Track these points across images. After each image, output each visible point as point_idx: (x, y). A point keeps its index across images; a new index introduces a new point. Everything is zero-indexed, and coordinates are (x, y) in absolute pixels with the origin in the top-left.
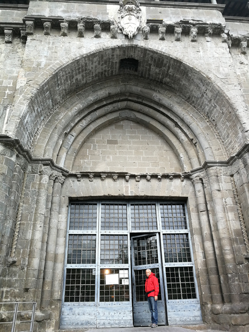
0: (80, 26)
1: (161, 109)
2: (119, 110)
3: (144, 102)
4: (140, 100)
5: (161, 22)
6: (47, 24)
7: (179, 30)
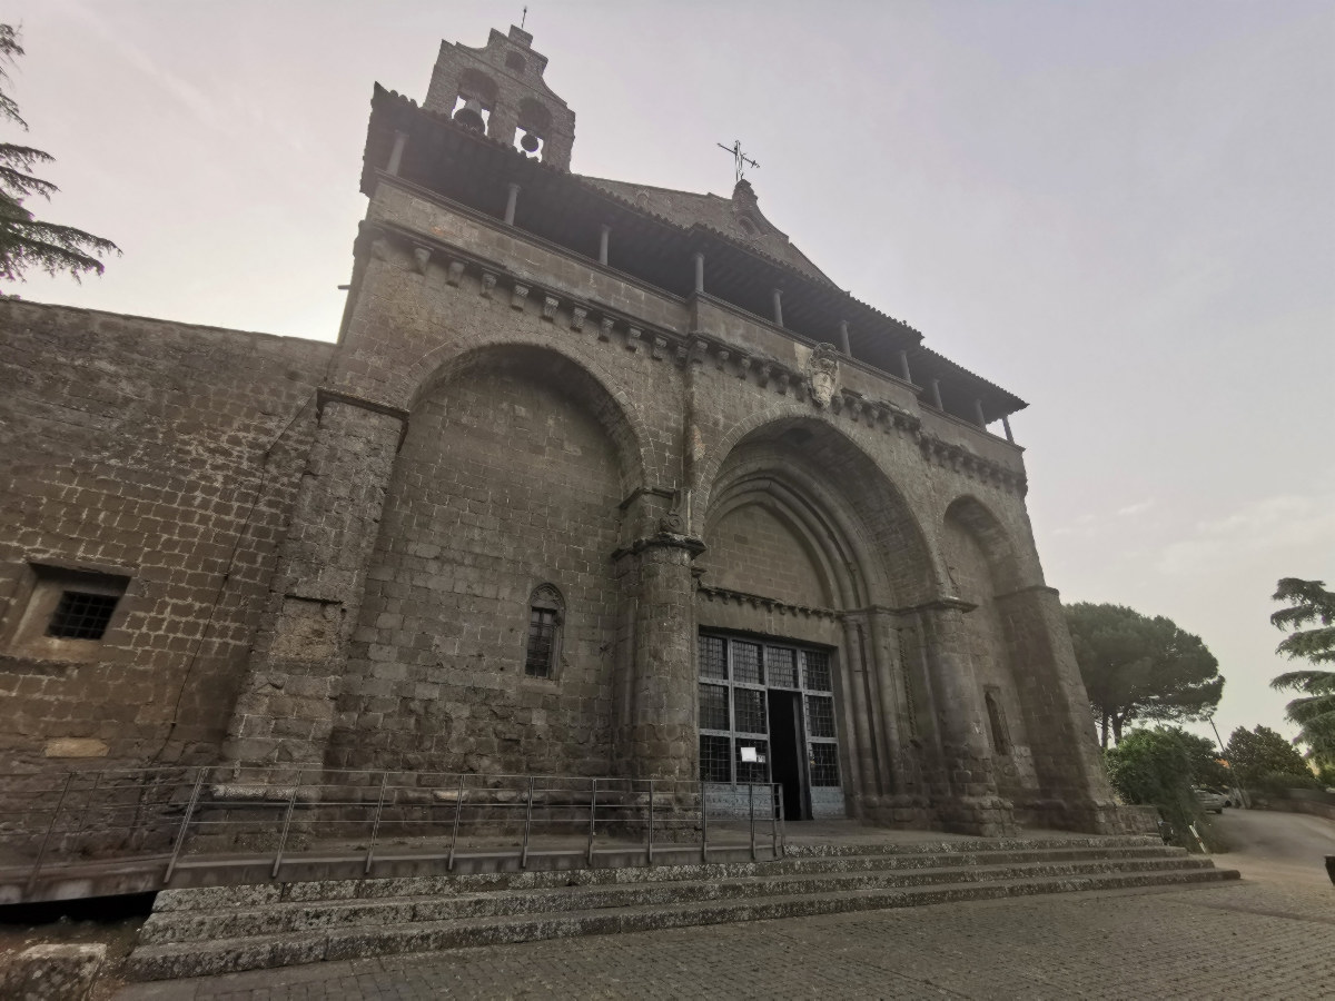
0: (766, 370)
1: (816, 508)
2: (758, 490)
3: (795, 489)
4: (789, 485)
5: (859, 396)
6: (725, 354)
7: (876, 413)
